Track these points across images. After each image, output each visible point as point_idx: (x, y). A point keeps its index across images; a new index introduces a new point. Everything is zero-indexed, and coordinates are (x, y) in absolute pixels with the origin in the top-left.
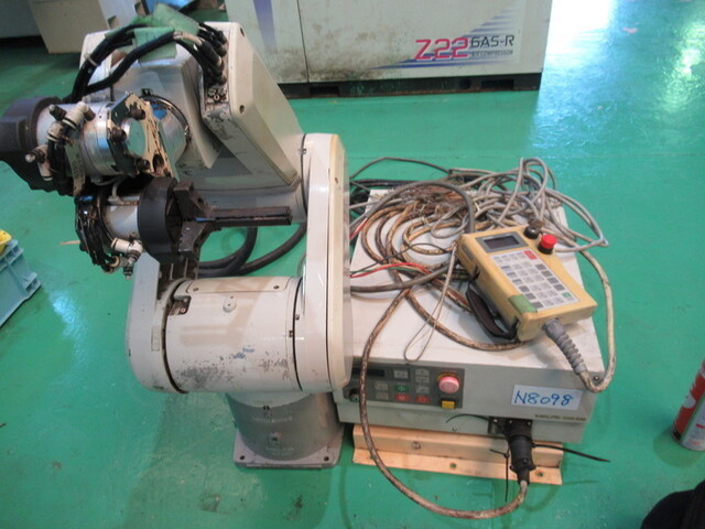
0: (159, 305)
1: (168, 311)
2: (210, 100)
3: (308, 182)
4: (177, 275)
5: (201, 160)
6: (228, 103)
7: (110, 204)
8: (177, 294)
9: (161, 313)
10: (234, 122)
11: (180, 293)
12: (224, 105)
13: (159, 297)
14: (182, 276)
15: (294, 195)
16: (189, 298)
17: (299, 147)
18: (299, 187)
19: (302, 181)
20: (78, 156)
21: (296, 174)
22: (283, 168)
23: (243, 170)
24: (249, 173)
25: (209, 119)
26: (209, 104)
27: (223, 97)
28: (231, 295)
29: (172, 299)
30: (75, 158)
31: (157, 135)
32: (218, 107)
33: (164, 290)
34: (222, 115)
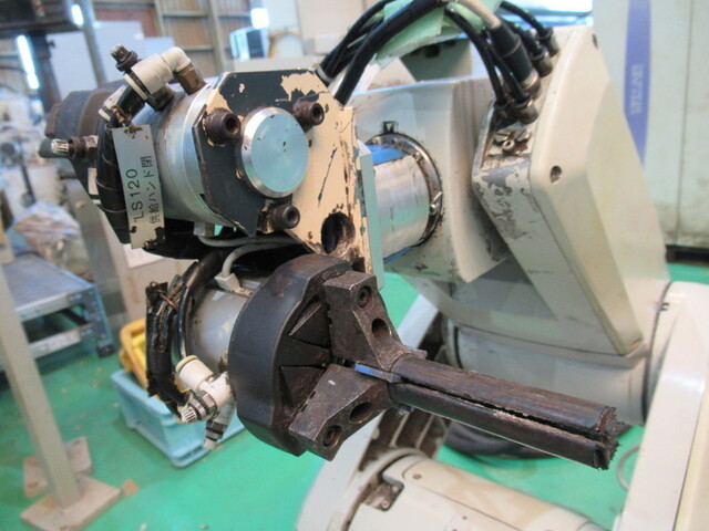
0: (356, 479)
1: (366, 495)
2: (495, 151)
3: (661, 361)
4: (406, 440)
5: (453, 263)
6: (528, 157)
7: (217, 287)
8: (388, 474)
9: (353, 493)
10: (533, 197)
11: (393, 474)
12: (520, 160)
13: (362, 467)
14: (412, 445)
15: (626, 375)
16: (401, 488)
17: (657, 297)
18: (641, 366)
19: (648, 354)
20: (145, 162)
21: (640, 339)
22: (619, 323)
23: (539, 307)
24: (551, 316)
25: (484, 185)
26: (491, 156)
27: (521, 144)
28: (468, 512)
29: (380, 478)
30: (138, 166)
31: (353, 178)
32: (507, 163)
33: (374, 459)
34: (510, 180)
